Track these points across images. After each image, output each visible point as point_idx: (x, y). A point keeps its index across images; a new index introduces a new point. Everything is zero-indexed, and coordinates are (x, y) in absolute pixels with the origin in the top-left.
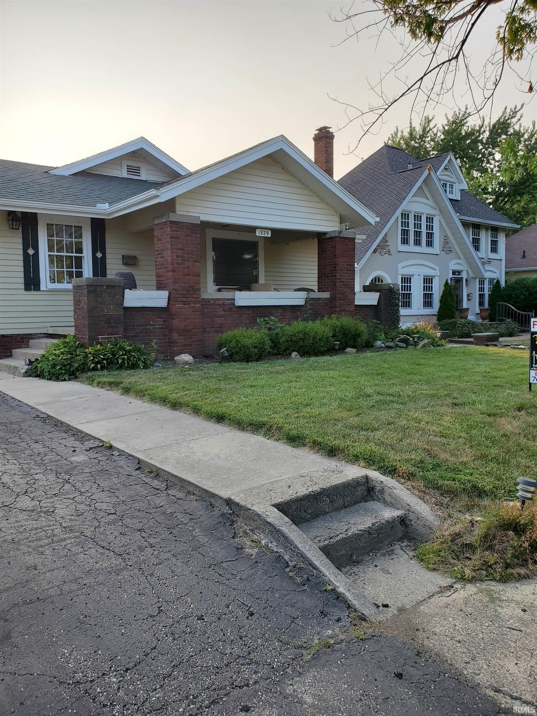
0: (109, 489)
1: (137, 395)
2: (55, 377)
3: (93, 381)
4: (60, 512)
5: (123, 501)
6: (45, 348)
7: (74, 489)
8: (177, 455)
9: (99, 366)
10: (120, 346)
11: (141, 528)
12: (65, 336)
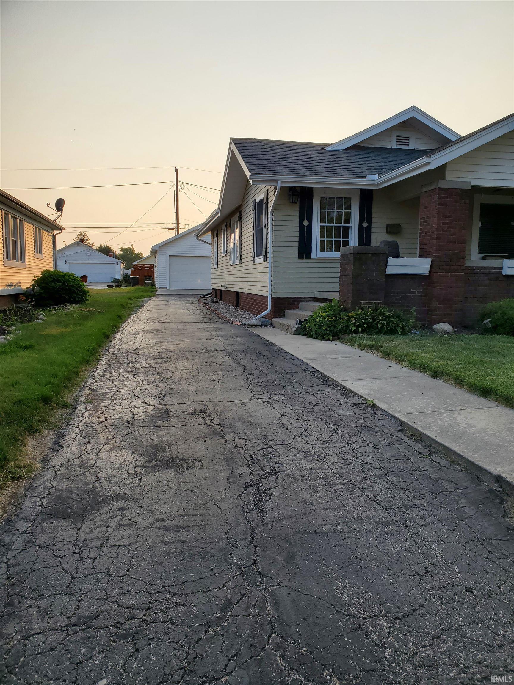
0: (374, 445)
1: (396, 360)
2: (321, 336)
3: (354, 342)
4: (331, 458)
5: (387, 458)
6: (313, 310)
7: (342, 440)
8: (440, 423)
9: (360, 329)
10: (381, 311)
11: (406, 487)
12: (330, 301)
